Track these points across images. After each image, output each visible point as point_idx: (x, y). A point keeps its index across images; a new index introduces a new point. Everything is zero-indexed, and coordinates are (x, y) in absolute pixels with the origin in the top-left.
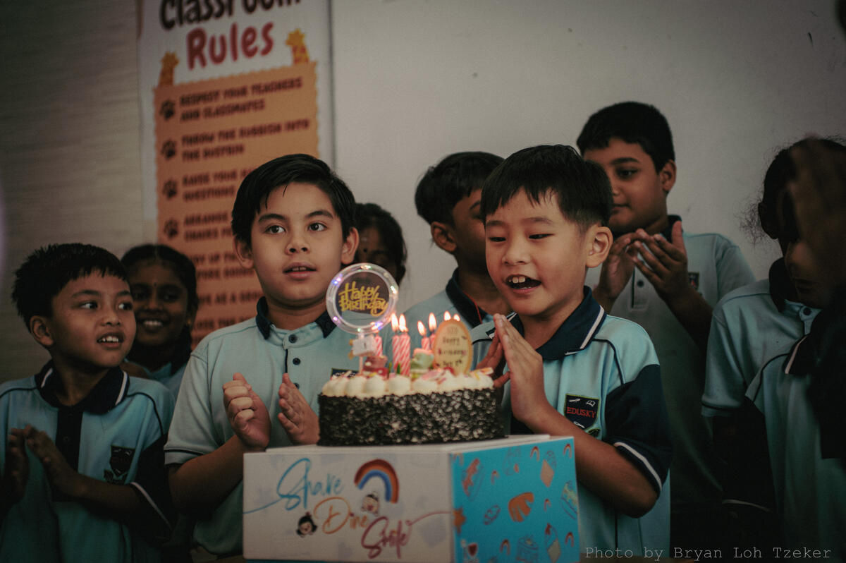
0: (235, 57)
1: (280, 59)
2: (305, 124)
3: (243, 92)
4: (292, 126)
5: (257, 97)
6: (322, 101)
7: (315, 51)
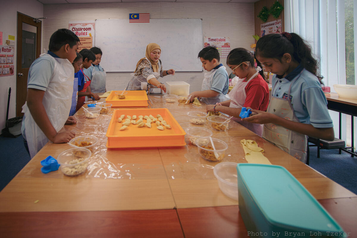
0: (82, 35)
1: (88, 36)
2: (91, 43)
3: (83, 39)
4: (89, 43)
5: (85, 39)
6: (93, 40)
7: (93, 35)
